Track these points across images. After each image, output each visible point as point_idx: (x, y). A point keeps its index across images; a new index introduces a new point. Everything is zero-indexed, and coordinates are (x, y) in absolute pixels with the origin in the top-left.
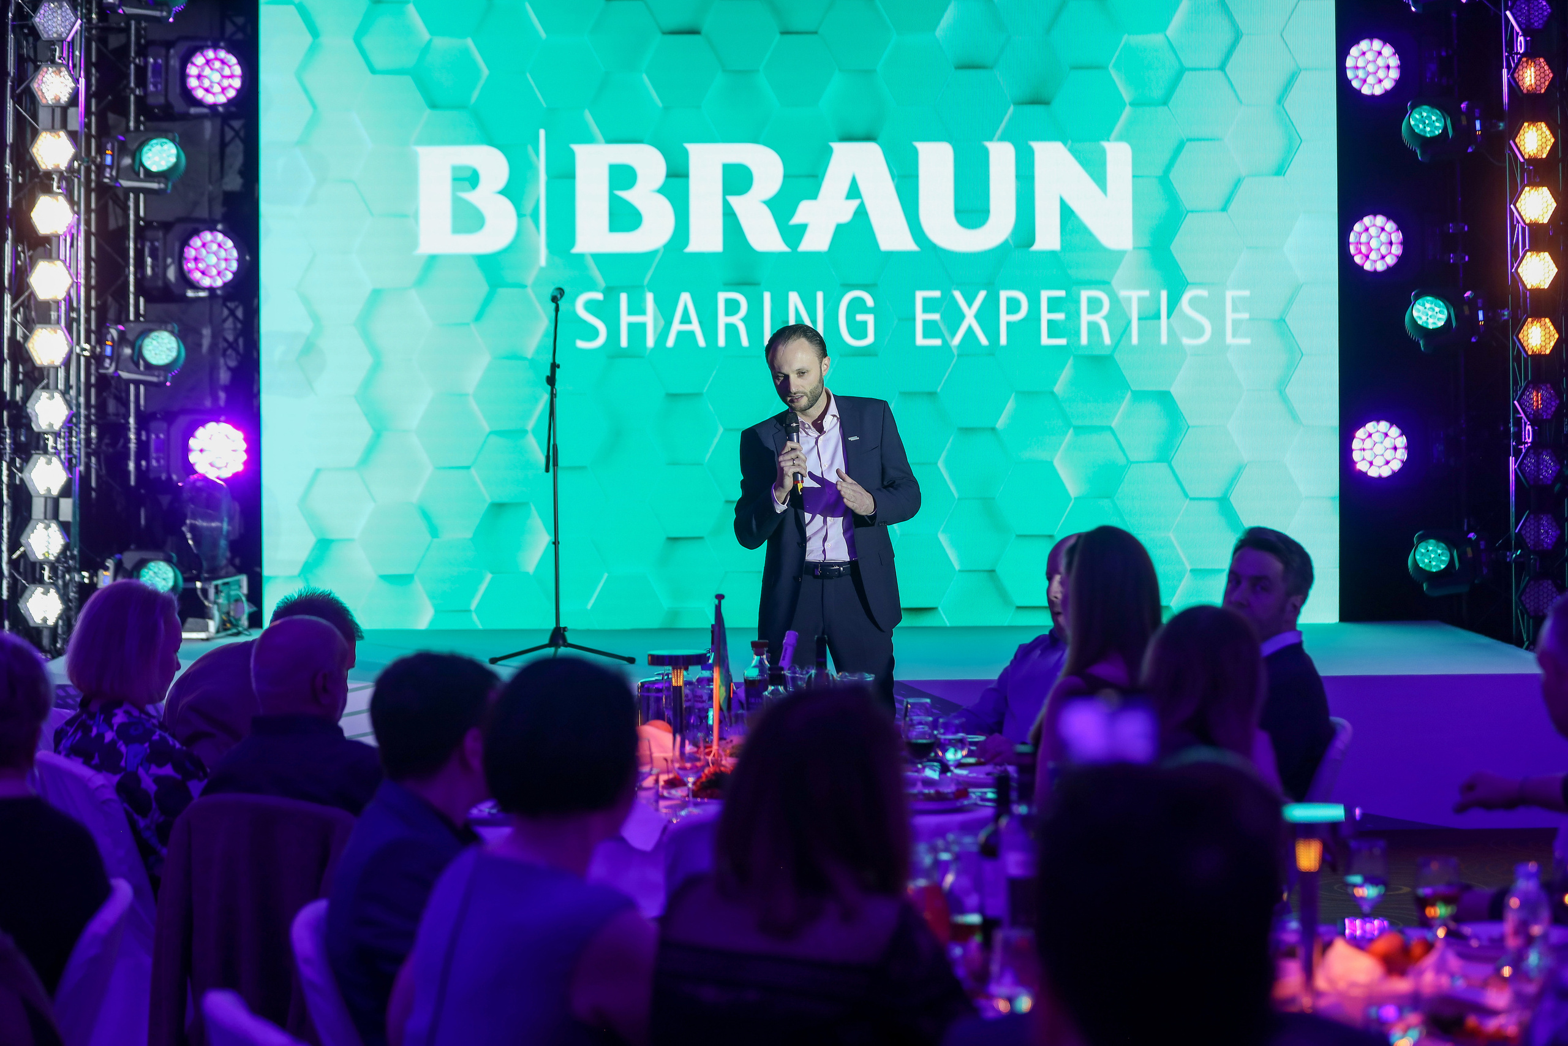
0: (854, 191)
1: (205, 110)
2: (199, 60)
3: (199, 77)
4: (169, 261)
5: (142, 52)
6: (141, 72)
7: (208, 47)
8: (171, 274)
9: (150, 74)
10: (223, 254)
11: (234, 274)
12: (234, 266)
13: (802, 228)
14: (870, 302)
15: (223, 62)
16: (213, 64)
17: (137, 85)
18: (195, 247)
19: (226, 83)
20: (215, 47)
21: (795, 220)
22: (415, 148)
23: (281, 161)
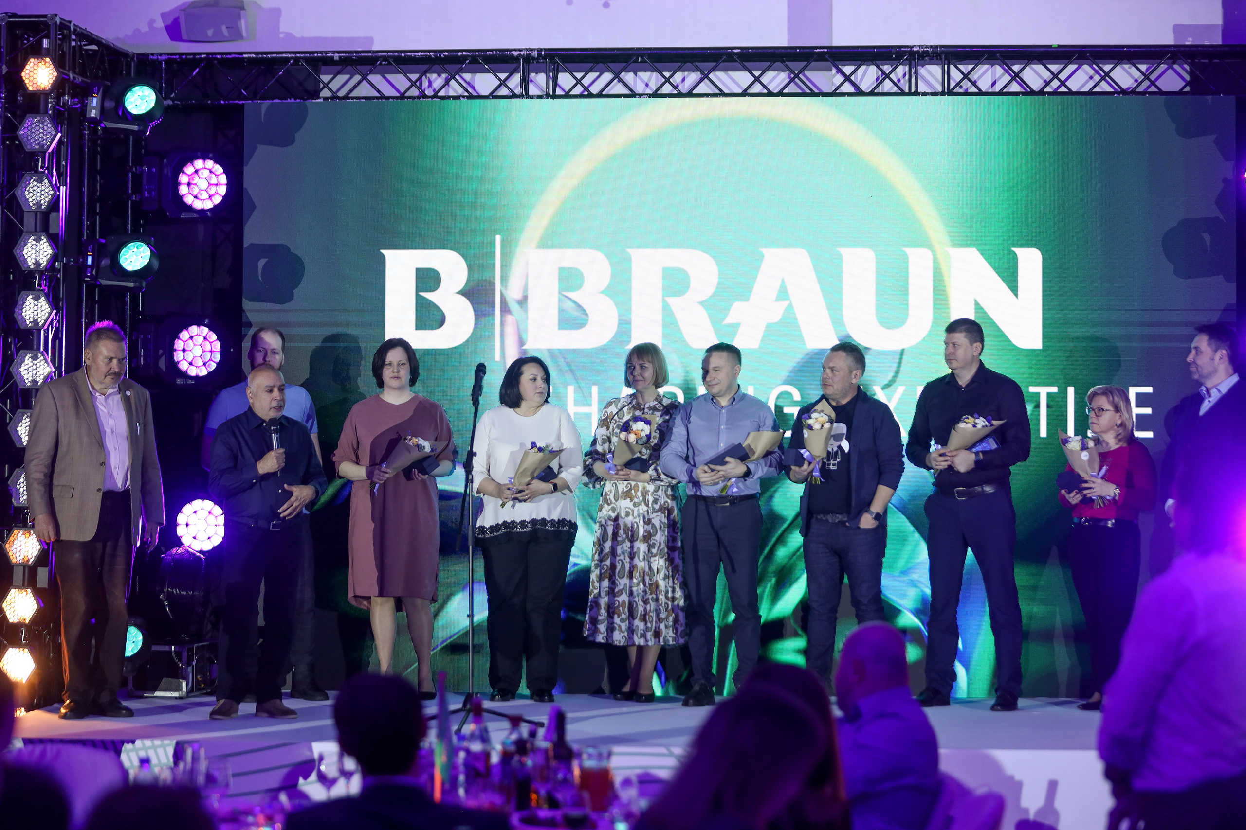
0: (783, 293)
1: (195, 215)
2: (189, 170)
3: (189, 184)
4: (161, 351)
5: (138, 162)
6: (137, 178)
7: (197, 158)
8: (162, 364)
9: (144, 181)
10: (208, 347)
11: (218, 364)
12: (217, 357)
13: (735, 327)
14: (797, 397)
15: (211, 172)
16: (202, 174)
17: (134, 192)
18: (183, 339)
19: (213, 190)
20: (204, 158)
21: (728, 321)
22: (383, 251)
23: (262, 263)
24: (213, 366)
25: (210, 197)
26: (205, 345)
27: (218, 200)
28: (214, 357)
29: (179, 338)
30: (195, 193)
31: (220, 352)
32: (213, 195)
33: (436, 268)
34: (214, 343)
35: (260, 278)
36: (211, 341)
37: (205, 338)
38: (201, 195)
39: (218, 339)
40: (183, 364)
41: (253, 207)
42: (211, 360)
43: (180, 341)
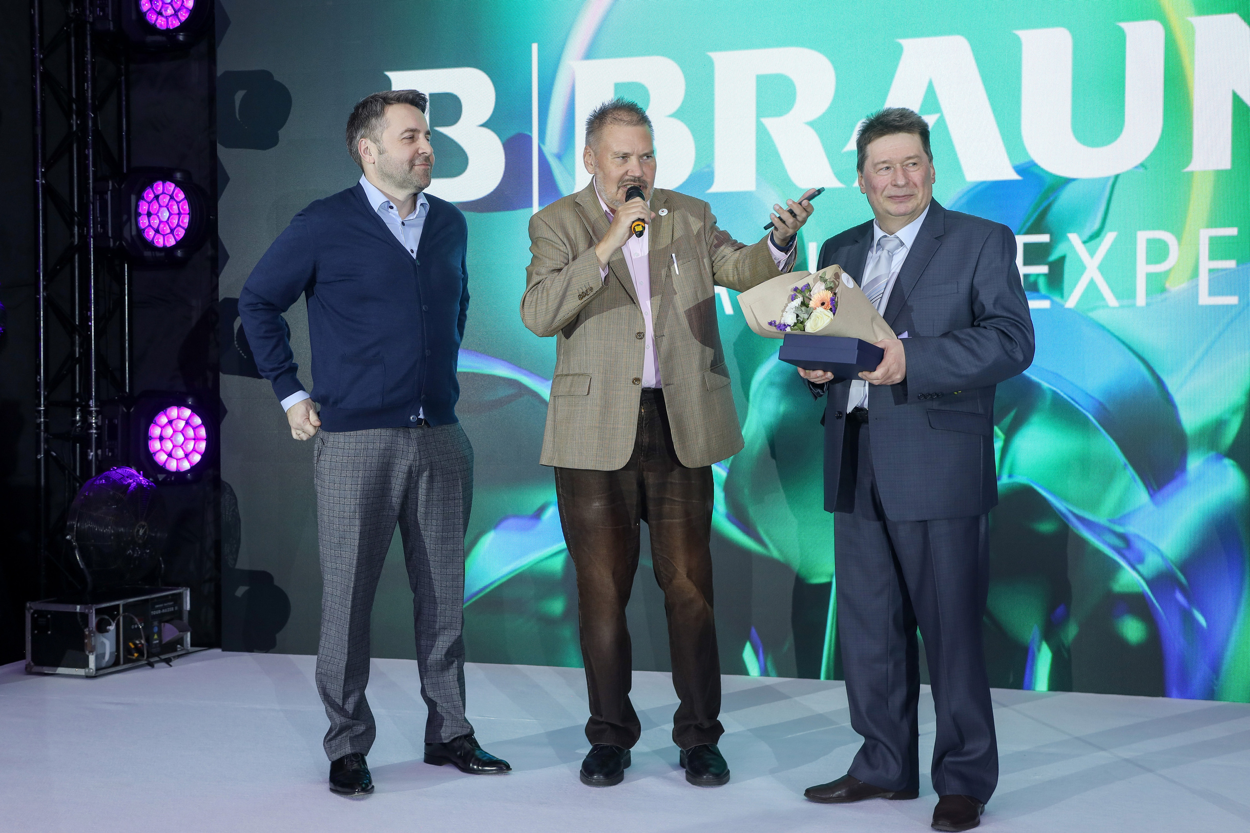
0: (930, 102)
1: (159, 37)
10: (175, 208)
12: (186, 221)
18: (148, 200)
21: (849, 147)
22: (389, 74)
23: (239, 95)
24: (181, 233)
25: (176, 12)
26: (172, 205)
27: (184, 16)
28: (182, 221)
29: (143, 199)
30: (158, 10)
31: (189, 214)
32: (180, 10)
33: (455, 93)
34: (181, 204)
35: (238, 116)
36: (178, 200)
37: (172, 197)
38: (166, 11)
39: (185, 198)
40: (148, 232)
41: (227, 23)
42: (178, 225)
43: (144, 202)
